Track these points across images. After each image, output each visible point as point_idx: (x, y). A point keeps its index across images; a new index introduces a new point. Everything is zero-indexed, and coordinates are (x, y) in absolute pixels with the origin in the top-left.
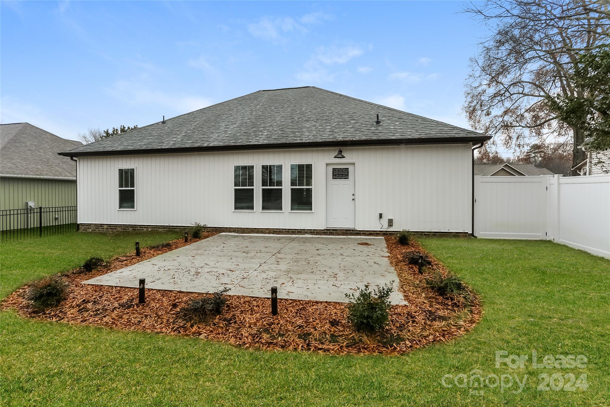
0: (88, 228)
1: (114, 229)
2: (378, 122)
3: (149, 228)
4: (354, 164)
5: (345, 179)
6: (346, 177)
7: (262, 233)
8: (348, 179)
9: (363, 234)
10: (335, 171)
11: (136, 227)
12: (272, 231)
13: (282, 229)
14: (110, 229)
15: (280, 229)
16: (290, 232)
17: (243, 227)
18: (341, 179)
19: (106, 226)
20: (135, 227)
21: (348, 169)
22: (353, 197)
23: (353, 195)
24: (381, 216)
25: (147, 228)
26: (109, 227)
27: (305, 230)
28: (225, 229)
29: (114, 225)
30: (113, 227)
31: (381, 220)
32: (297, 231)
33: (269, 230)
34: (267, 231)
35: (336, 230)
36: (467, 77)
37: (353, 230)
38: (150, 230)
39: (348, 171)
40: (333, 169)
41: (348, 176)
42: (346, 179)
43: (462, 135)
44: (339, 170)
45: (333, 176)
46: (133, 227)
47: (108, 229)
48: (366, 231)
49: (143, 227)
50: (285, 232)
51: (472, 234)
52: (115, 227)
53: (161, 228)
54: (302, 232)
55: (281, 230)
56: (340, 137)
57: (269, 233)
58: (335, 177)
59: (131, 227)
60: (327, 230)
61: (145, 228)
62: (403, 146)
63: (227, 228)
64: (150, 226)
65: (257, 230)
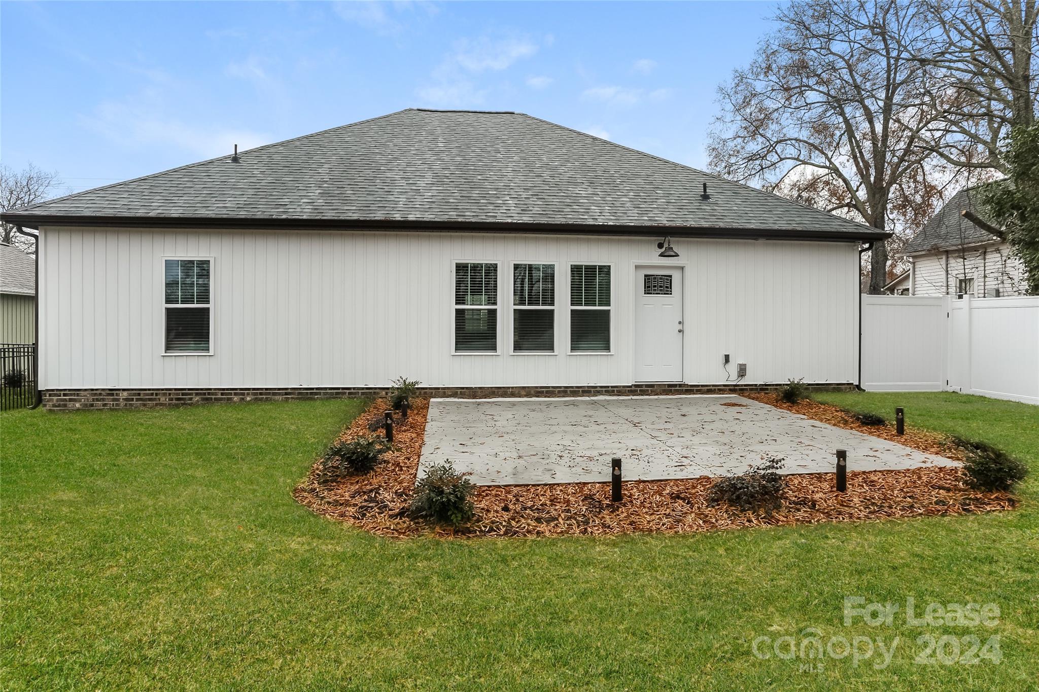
0: (71, 400)
1: (150, 400)
2: (705, 197)
3: (248, 394)
4: (682, 268)
5: (665, 294)
6: (668, 291)
7: (513, 395)
8: (671, 294)
9: (697, 391)
10: (649, 279)
11: (213, 394)
12: (532, 392)
13: (553, 387)
14: (137, 400)
15: (549, 387)
16: (569, 392)
17: (473, 386)
18: (659, 294)
19: (125, 393)
20: (209, 394)
21: (671, 276)
22: (680, 327)
23: (680, 323)
24: (727, 359)
25: (243, 394)
26: (134, 395)
27: (596, 387)
28: (434, 391)
29: (149, 390)
30: (147, 395)
31: (727, 366)
32: (581, 390)
33: (527, 389)
34: (523, 393)
35: (652, 386)
36: (713, 119)
37: (680, 385)
38: (248, 399)
39: (671, 280)
40: (646, 276)
41: (671, 288)
42: (668, 294)
43: (850, 229)
44: (655, 277)
45: (645, 288)
46: (205, 394)
47: (132, 400)
48: (702, 386)
49: (231, 394)
50: (559, 392)
51: (858, 387)
52: (152, 394)
53: (279, 394)
54: (590, 392)
55: (551, 389)
56: (663, 220)
57: (527, 396)
58: (649, 290)
59: (197, 394)
60: (636, 386)
61: (236, 394)
62: (761, 241)
63: (438, 388)
64: (249, 389)
65: (502, 390)
